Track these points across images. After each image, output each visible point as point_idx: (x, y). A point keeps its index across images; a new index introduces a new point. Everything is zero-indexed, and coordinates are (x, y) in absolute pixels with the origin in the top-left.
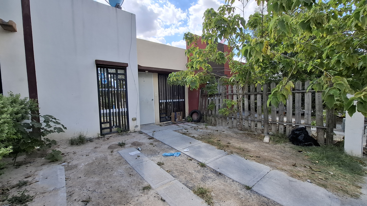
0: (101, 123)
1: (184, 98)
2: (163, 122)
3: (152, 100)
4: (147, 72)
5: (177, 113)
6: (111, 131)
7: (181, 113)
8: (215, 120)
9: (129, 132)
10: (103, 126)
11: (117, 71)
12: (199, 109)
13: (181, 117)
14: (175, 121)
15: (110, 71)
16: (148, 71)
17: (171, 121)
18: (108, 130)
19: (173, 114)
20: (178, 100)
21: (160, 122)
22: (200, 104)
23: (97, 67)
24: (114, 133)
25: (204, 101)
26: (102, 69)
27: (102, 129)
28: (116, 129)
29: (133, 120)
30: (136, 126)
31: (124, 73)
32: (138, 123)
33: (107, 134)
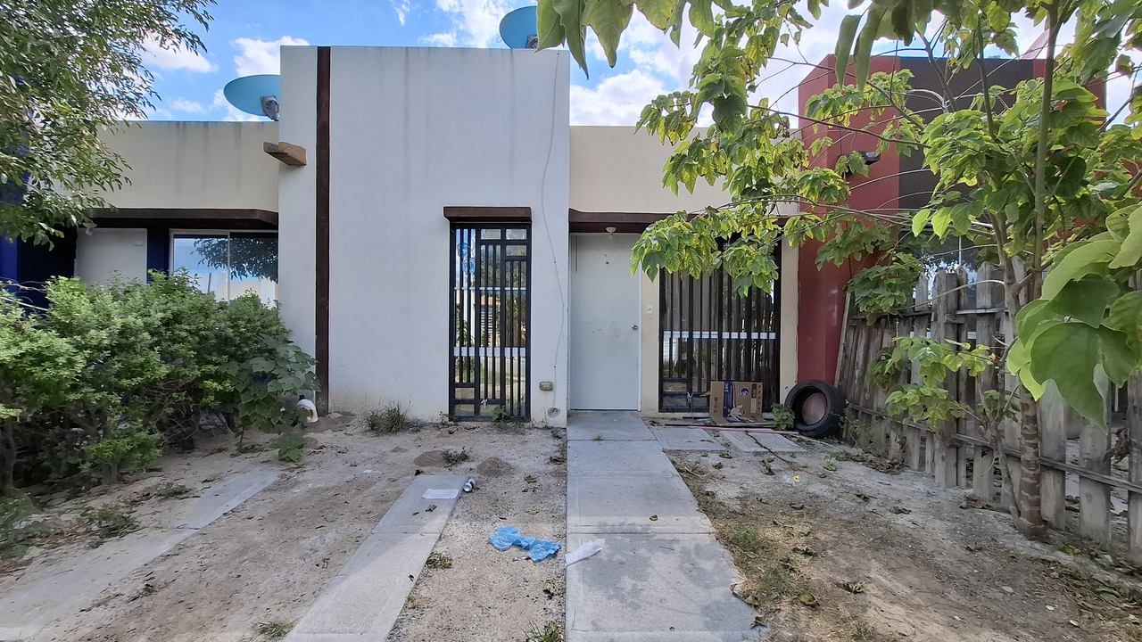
0: (452, 386)
1: (777, 329)
2: (673, 411)
3: (635, 328)
4: (610, 230)
5: (738, 386)
6: (477, 410)
7: (754, 387)
8: (903, 445)
9: (528, 424)
10: (459, 393)
11: (503, 234)
12: (837, 378)
13: (755, 405)
14: (726, 414)
15: (486, 234)
16: (614, 229)
17: (706, 414)
18: (470, 409)
19: (718, 388)
20: (744, 335)
21: (661, 408)
22: (846, 357)
23: (453, 228)
24: (485, 418)
25: (862, 342)
26: (466, 231)
27: (453, 402)
28: (493, 407)
29: (542, 388)
30: (554, 411)
31: (524, 237)
32: (560, 400)
33: (468, 418)
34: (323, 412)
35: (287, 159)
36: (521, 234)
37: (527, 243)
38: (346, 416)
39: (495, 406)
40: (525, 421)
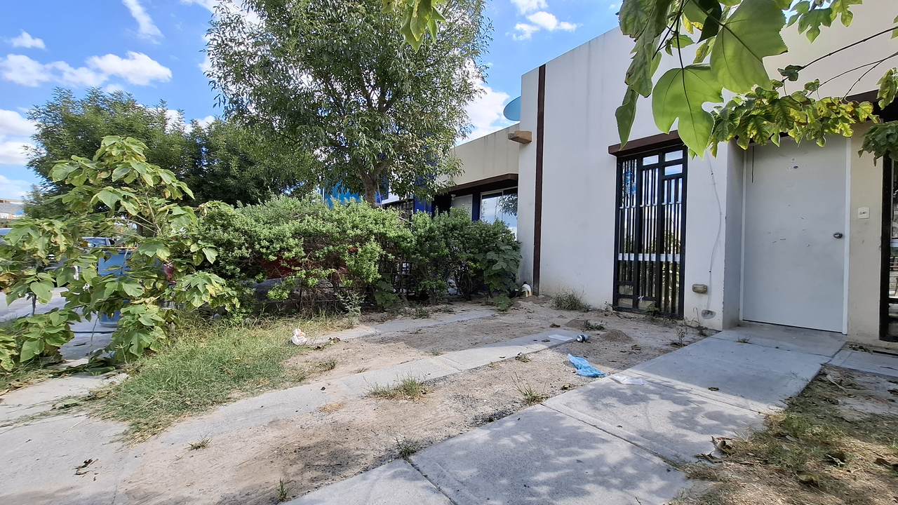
0: (618, 283)
3: (839, 236)
6: (635, 304)
9: (681, 322)
10: (622, 289)
11: (662, 158)
15: (646, 161)
18: (630, 302)
21: (884, 336)
23: (619, 162)
24: (641, 312)
27: (617, 296)
28: (649, 303)
29: (695, 289)
30: (708, 313)
31: (680, 156)
32: (716, 302)
33: (627, 310)
34: (535, 293)
35: (523, 141)
36: (678, 155)
37: (684, 162)
38: (547, 297)
39: (651, 302)
40: (678, 319)
